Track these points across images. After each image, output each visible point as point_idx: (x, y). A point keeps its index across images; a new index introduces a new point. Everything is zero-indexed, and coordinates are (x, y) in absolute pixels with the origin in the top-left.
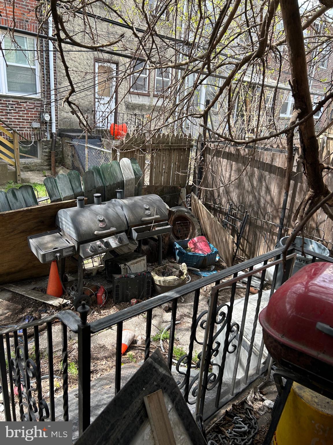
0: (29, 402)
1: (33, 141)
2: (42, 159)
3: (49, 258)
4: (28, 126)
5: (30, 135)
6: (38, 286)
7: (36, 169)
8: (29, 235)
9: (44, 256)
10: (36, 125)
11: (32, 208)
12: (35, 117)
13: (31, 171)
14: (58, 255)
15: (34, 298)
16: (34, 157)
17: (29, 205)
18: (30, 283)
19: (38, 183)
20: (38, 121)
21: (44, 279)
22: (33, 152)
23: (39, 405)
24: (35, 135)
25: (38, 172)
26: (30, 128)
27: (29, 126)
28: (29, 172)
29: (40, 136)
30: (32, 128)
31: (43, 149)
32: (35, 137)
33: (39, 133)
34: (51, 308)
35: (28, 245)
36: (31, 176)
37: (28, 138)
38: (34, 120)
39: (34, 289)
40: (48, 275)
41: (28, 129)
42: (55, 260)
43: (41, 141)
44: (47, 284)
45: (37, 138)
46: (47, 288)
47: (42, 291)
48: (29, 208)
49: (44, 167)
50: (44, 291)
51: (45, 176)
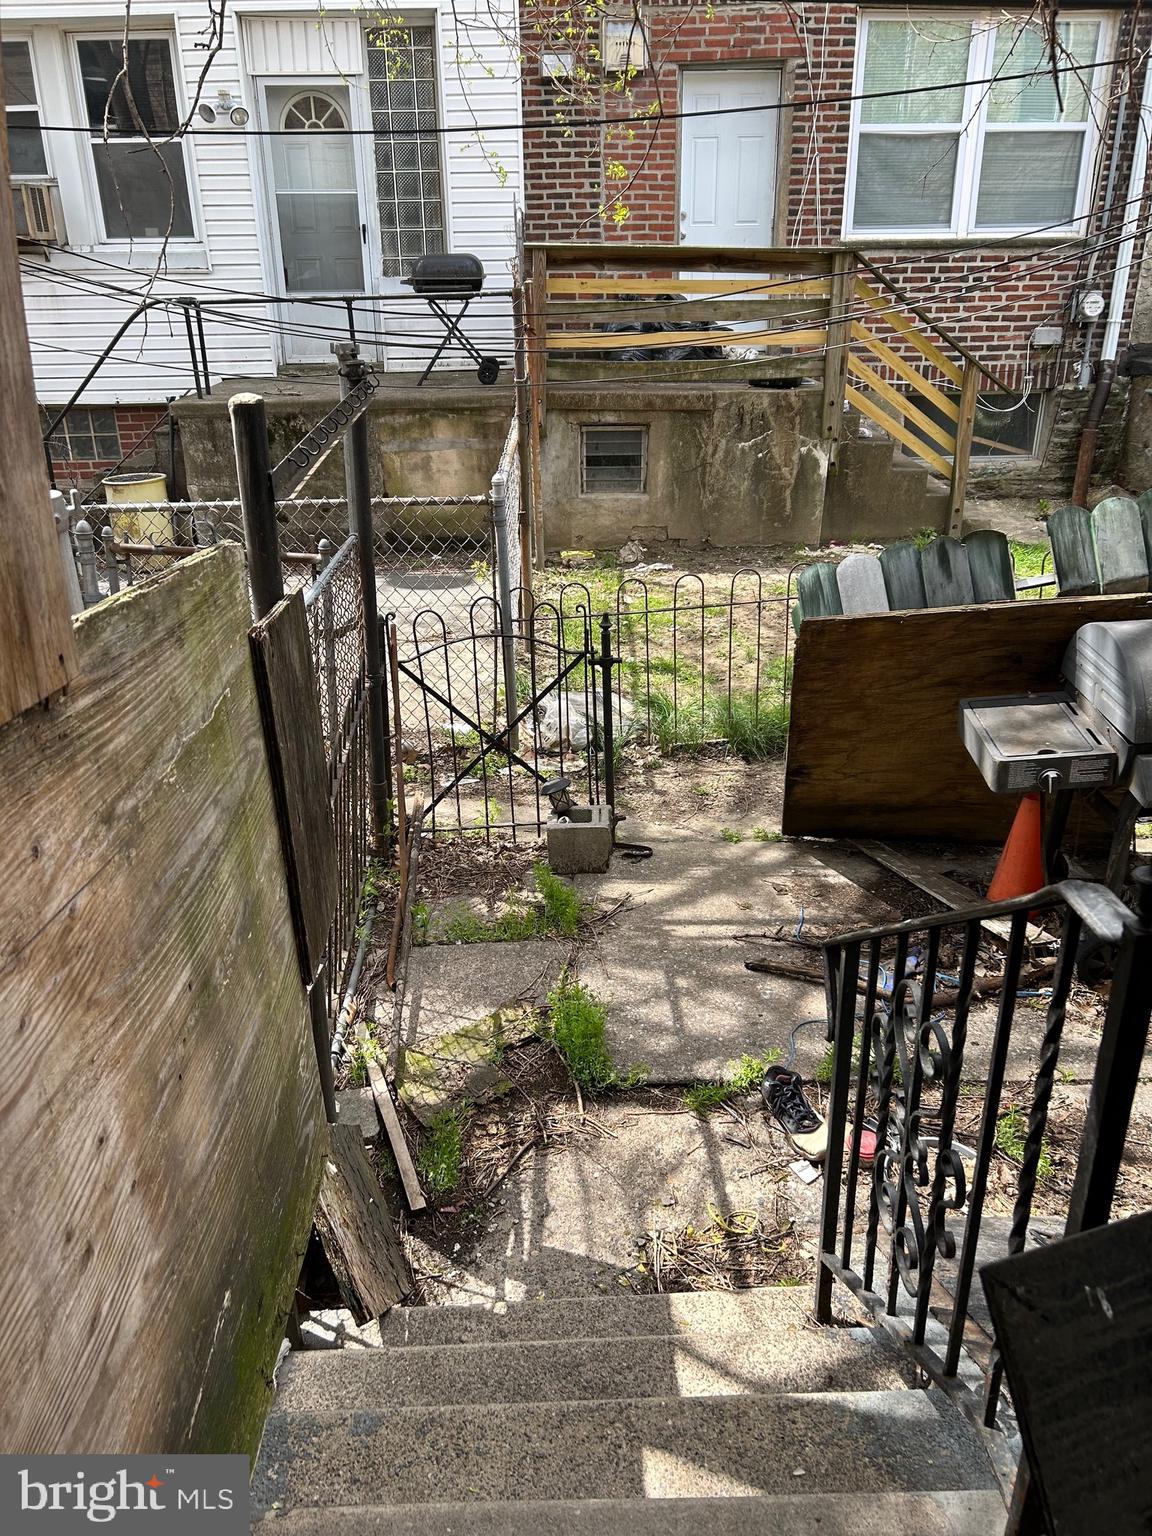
0: (908, 1150)
1: (1026, 393)
2: (1046, 458)
3: (1019, 781)
4: (1018, 342)
5: (1019, 371)
6: (961, 870)
7: (1019, 491)
8: (966, 695)
9: (1003, 768)
10: (1047, 335)
11: (991, 607)
12: (1049, 307)
13: (999, 497)
14: (1052, 774)
15: (944, 901)
16: (1019, 451)
17: (985, 599)
18: (937, 854)
19: (1018, 539)
20: (1056, 321)
21: (987, 854)
22: (1017, 435)
23: (938, 1162)
24: (1035, 374)
25: (1024, 502)
26: (1024, 347)
27: (1022, 342)
28: (992, 503)
29: (1052, 377)
30: (1032, 347)
31: (1056, 422)
32: (1035, 381)
33: (1051, 363)
34: (995, 948)
35: (957, 727)
36: (994, 515)
37: (1010, 384)
38: (1043, 317)
39: (949, 874)
40: (1002, 843)
41: (1018, 353)
42: (1038, 792)
43: (1055, 392)
44: (994, 868)
45: (1043, 382)
46: (990, 881)
47: (972, 885)
48: (985, 607)
49: (1048, 487)
50: (979, 887)
51: (1045, 518)
